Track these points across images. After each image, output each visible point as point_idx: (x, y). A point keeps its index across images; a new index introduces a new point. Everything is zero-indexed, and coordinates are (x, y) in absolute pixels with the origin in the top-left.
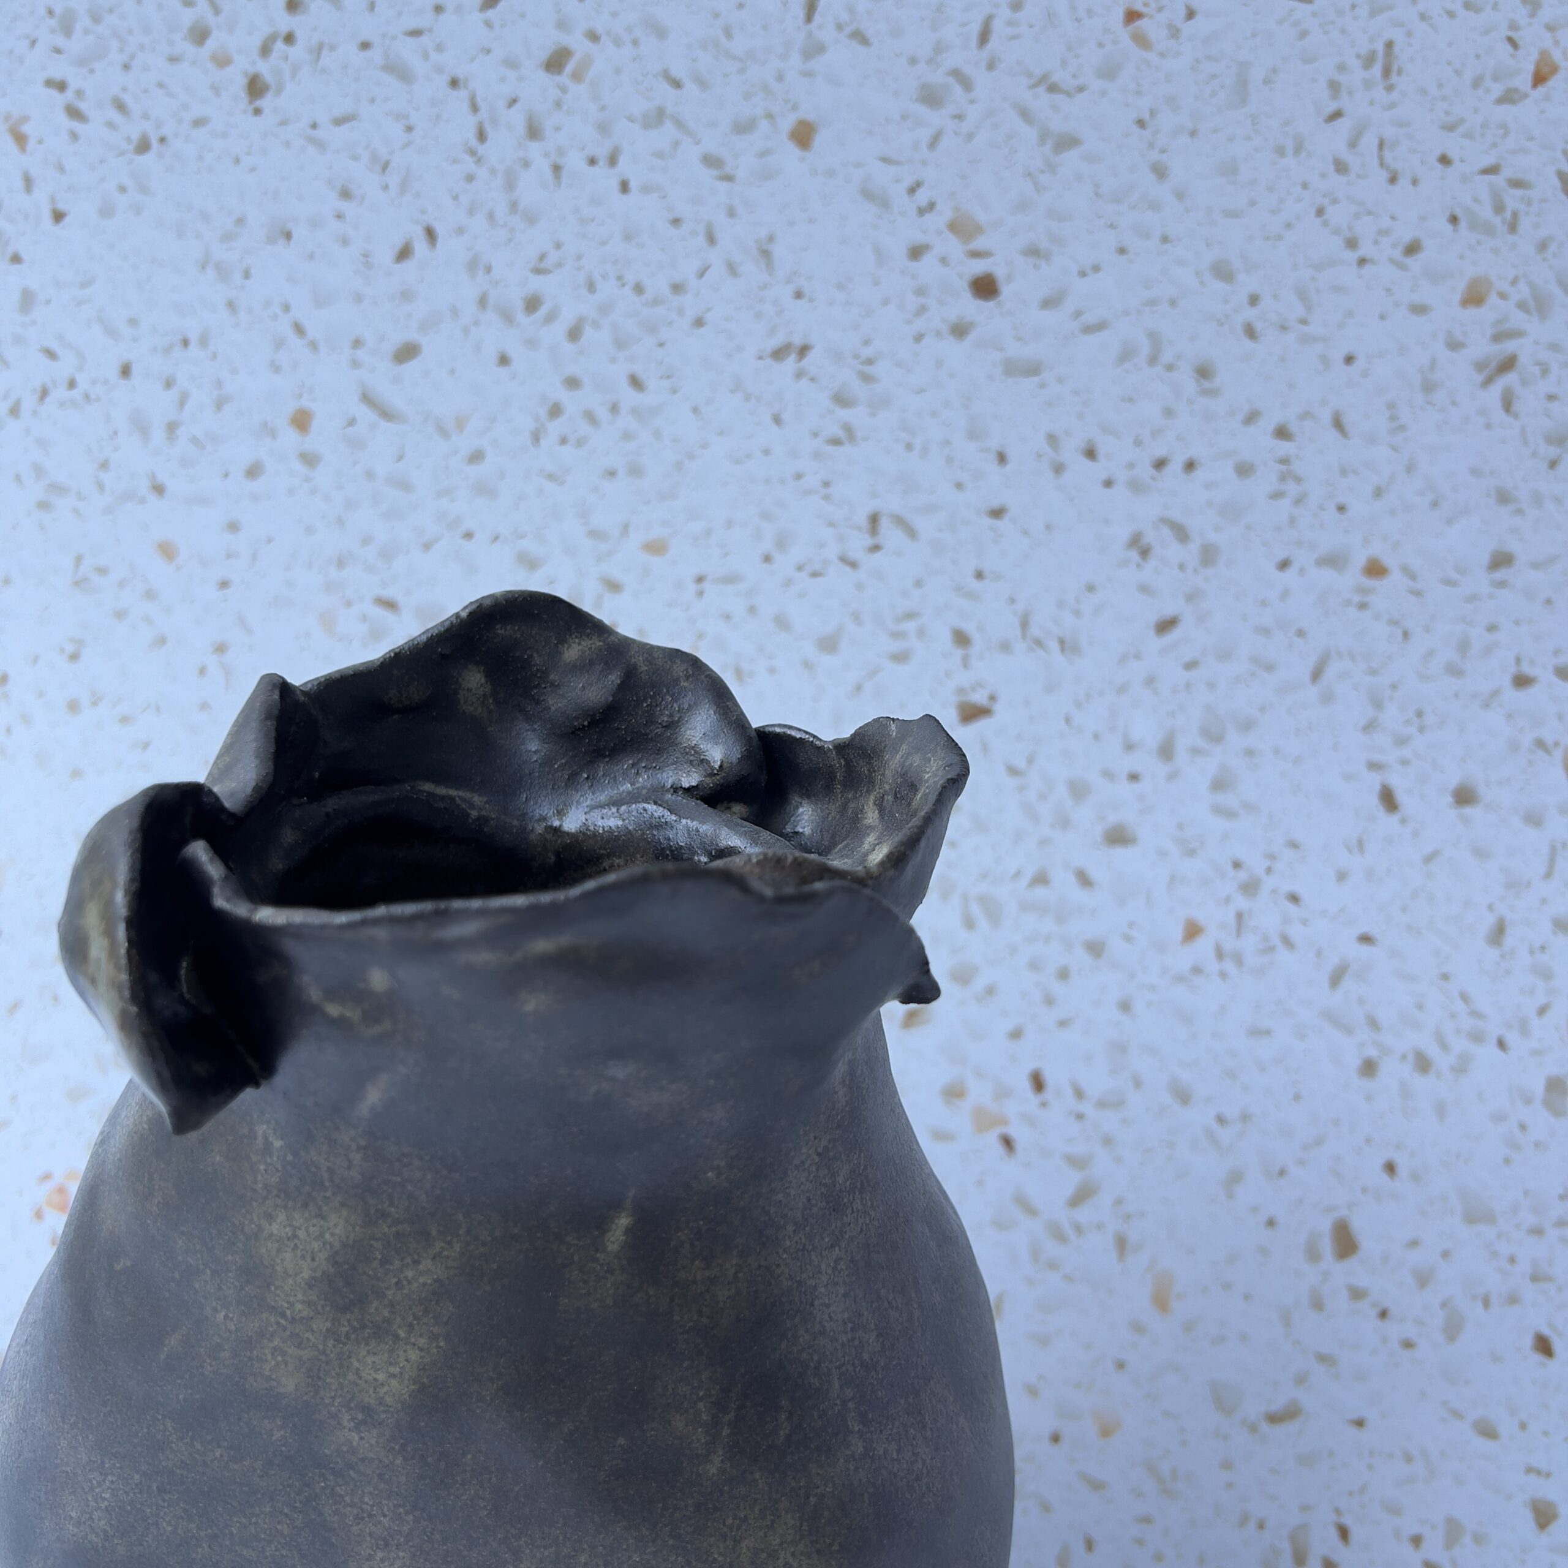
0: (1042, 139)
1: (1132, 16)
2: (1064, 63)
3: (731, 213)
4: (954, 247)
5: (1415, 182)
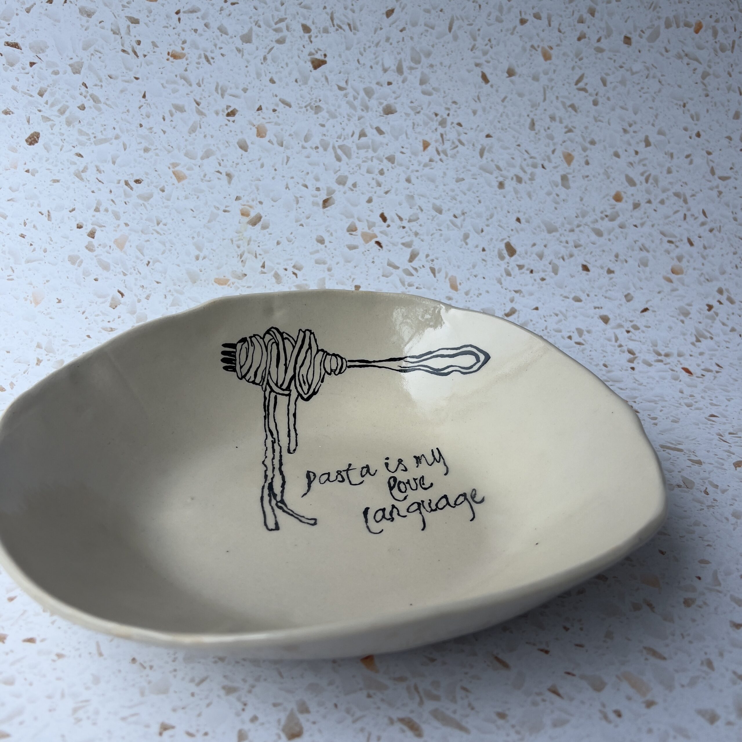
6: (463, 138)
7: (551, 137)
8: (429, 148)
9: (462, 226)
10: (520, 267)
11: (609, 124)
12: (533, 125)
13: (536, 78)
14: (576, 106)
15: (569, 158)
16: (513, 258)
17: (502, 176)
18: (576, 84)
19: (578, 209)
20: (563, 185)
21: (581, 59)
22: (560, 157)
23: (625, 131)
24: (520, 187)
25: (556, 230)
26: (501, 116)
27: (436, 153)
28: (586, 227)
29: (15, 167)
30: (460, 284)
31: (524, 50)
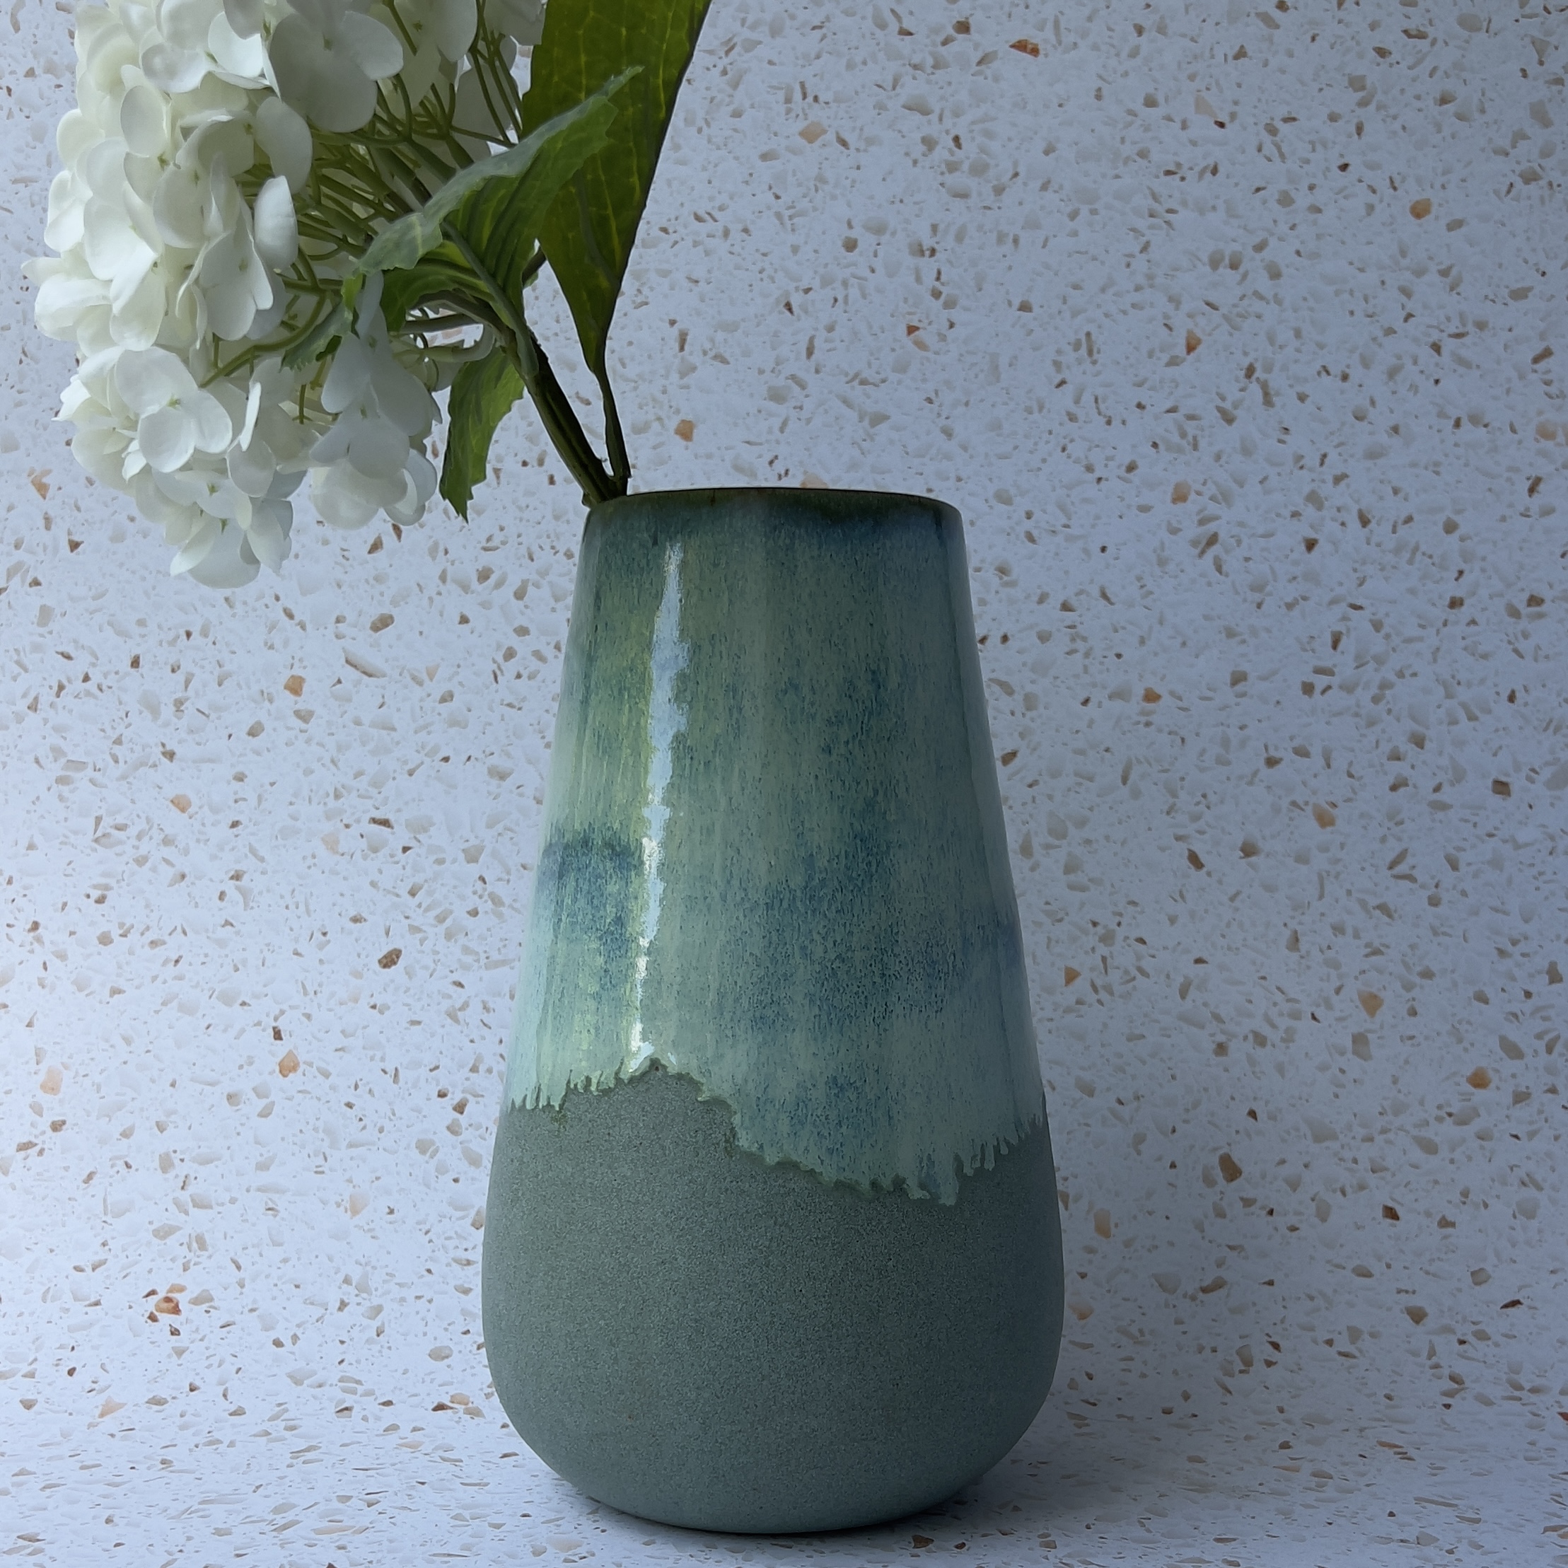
6: (1147, 964)
7: (1335, 965)
8: (1078, 982)
9: (1131, 1120)
10: (1248, 1202)
11: (1465, 940)
12: (1294, 942)
13: (1302, 859)
14: (1392, 907)
15: (1371, 1003)
16: (1235, 1184)
17: (1223, 1032)
18: (1391, 868)
19: (1385, 1098)
20: (1355, 1052)
21: (1401, 823)
22: (1352, 1001)
23: (1502, 953)
24: (1260, 1053)
25: (1334, 1137)
26: (1228, 925)
27: (1090, 989)
28: (1401, 1133)
29: (356, 1001)
30: (1116, 1225)
31: (1276, 810)
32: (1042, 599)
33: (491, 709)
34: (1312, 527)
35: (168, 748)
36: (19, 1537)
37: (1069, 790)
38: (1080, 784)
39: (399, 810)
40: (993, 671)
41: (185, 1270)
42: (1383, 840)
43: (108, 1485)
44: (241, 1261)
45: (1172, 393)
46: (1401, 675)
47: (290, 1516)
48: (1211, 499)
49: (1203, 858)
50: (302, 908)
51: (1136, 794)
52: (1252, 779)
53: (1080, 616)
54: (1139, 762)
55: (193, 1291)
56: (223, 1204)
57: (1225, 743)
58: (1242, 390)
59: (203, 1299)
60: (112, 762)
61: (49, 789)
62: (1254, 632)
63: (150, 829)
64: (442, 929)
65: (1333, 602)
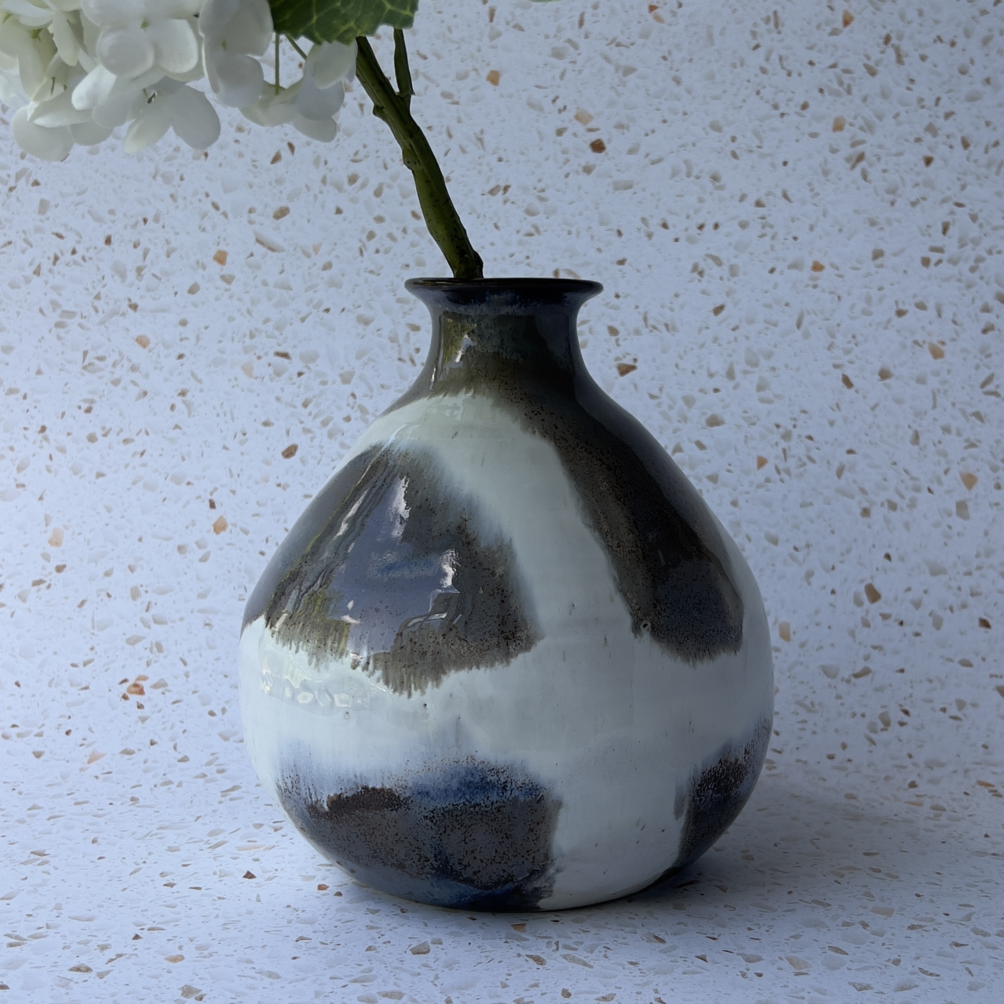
0: (617, 71)
1: (652, 8)
2: (622, 32)
3: (459, 121)
4: (580, 128)
5: (800, 75)
6: (814, 454)
7: (944, 454)
8: (766, 466)
9: (804, 562)
10: (885, 617)
12: (916, 439)
13: (921, 381)
14: (984, 414)
15: (969, 480)
16: (876, 604)
17: (867, 501)
18: (983, 385)
19: (980, 546)
20: (959, 514)
21: (990, 356)
22: (955, 479)
24: (893, 515)
25: (943, 571)
26: (870, 427)
27: (774, 471)
28: (991, 570)
29: (267, 481)
30: (794, 633)
31: (904, 346)
32: (742, 198)
33: (358, 274)
34: (930, 149)
35: (133, 302)
36: (32, 853)
37: (760, 333)
38: (767, 328)
39: (295, 347)
40: (708, 249)
41: (148, 664)
42: (977, 367)
43: (94, 816)
44: (187, 660)
45: (832, 55)
46: (990, 252)
47: (220, 838)
48: (861, 128)
49: (853, 380)
50: (228, 415)
51: (806, 335)
52: (887, 325)
53: (769, 210)
54: (809, 313)
55: (153, 680)
56: (174, 622)
57: (869, 300)
58: (882, 52)
59: (160, 685)
60: (93, 312)
61: (50, 331)
62: (889, 222)
63: (122, 359)
64: (325, 430)
65: (944, 201)
